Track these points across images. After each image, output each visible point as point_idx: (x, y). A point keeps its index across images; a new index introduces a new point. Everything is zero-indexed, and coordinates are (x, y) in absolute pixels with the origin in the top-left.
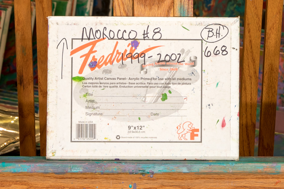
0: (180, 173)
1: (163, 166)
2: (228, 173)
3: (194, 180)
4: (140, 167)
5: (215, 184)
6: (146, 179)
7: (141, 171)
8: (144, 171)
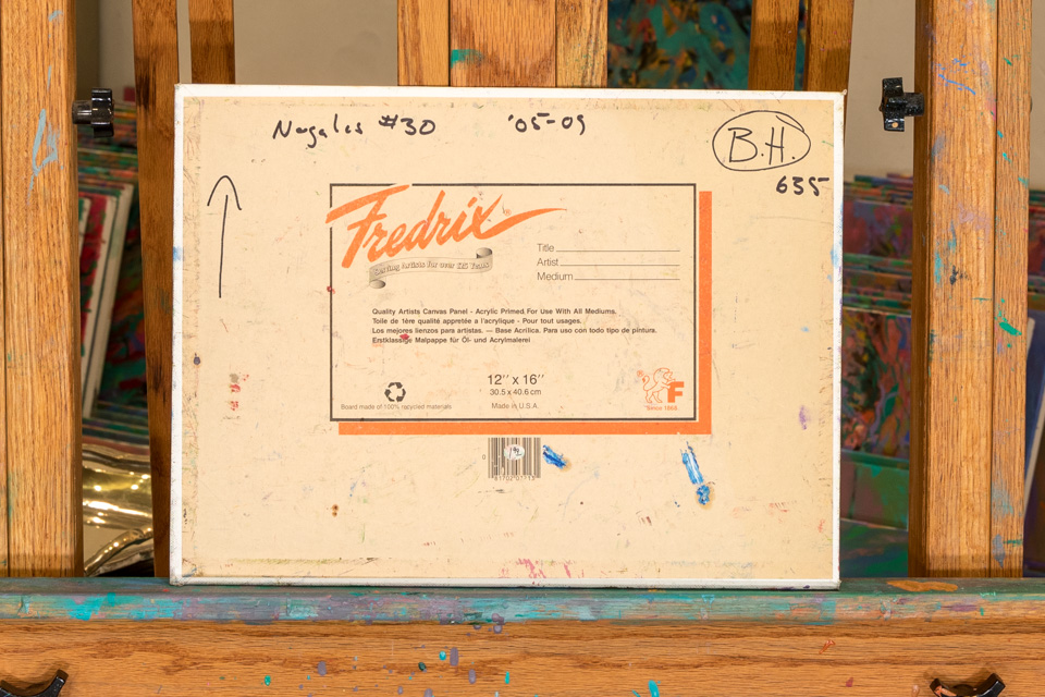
0: (572, 622)
1: (528, 602)
2: (697, 621)
3: (608, 640)
4: (468, 605)
5: (664, 651)
6: (484, 636)
7: (469, 617)
8: (478, 615)
